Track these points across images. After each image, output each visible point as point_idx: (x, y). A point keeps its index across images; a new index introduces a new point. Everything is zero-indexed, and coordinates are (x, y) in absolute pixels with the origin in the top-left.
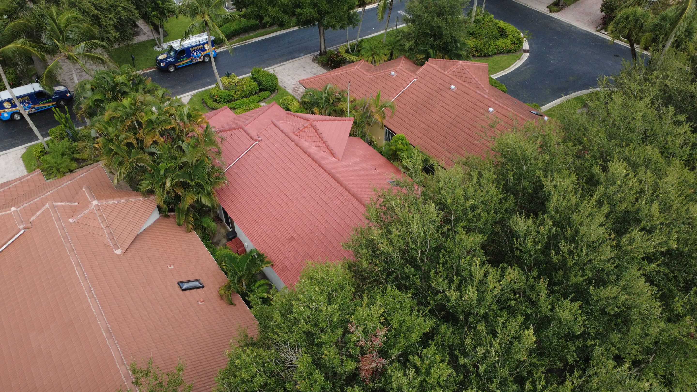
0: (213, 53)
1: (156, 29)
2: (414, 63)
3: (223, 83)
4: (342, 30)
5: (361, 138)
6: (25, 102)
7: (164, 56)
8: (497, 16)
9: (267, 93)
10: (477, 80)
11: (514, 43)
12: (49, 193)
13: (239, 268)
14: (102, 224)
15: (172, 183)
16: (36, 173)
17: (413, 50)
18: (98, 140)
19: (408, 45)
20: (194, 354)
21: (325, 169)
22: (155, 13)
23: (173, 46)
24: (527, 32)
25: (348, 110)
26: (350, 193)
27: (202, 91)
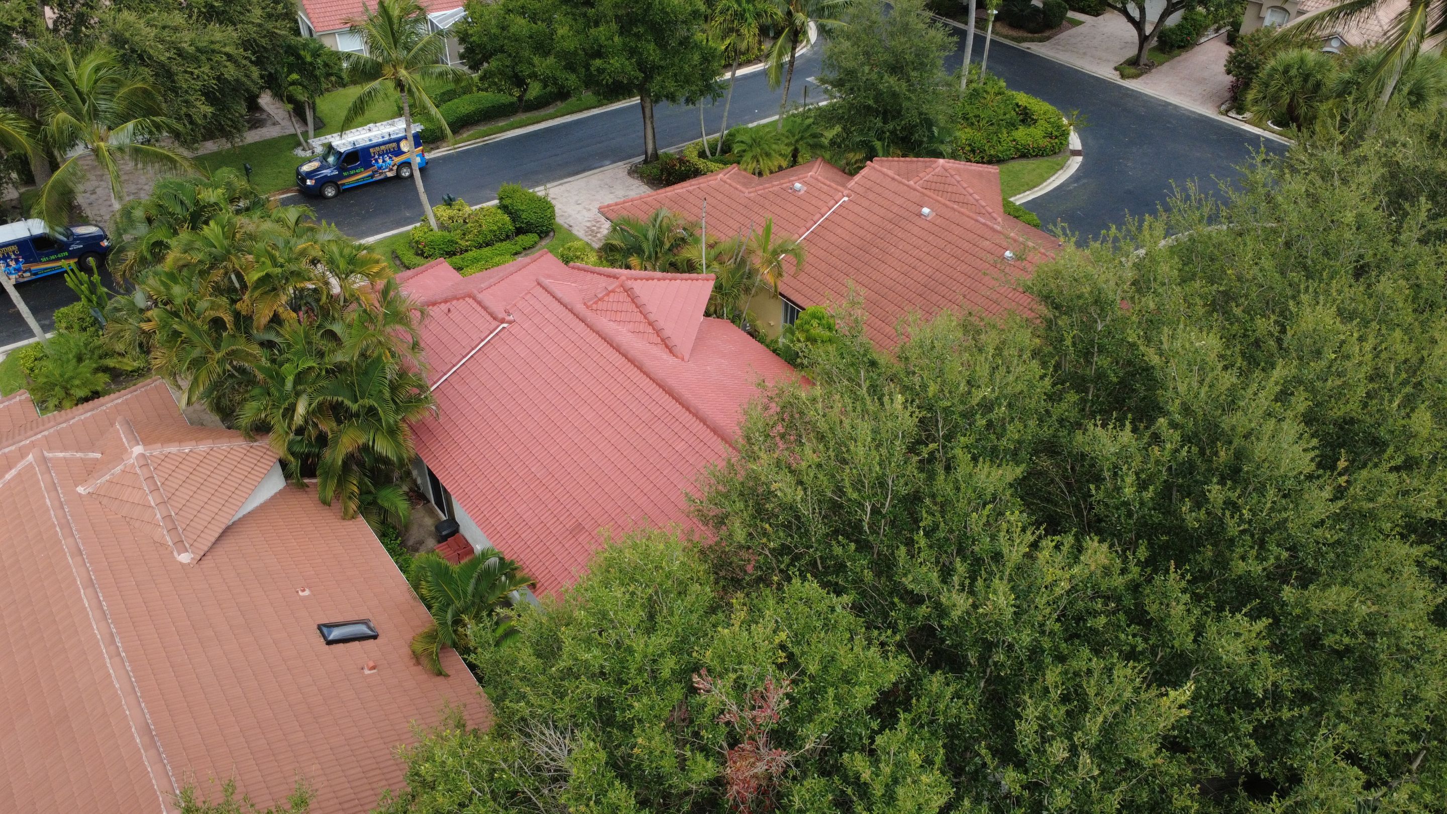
0: (418, 160)
1: (299, 112)
2: (843, 171)
3: (437, 218)
4: (691, 106)
5: (733, 322)
6: (9, 257)
7: (315, 165)
8: (1014, 84)
9: (531, 238)
10: (977, 197)
11: (1050, 135)
12: (39, 436)
13: (458, 593)
14: (150, 498)
15: (310, 405)
16: (18, 398)
17: (839, 146)
18: (149, 314)
19: (830, 134)
20: (347, 785)
21: (652, 375)
22: (295, 76)
23: (334, 144)
24: (1075, 113)
25: (704, 262)
26: (708, 427)
27: (393, 236)
